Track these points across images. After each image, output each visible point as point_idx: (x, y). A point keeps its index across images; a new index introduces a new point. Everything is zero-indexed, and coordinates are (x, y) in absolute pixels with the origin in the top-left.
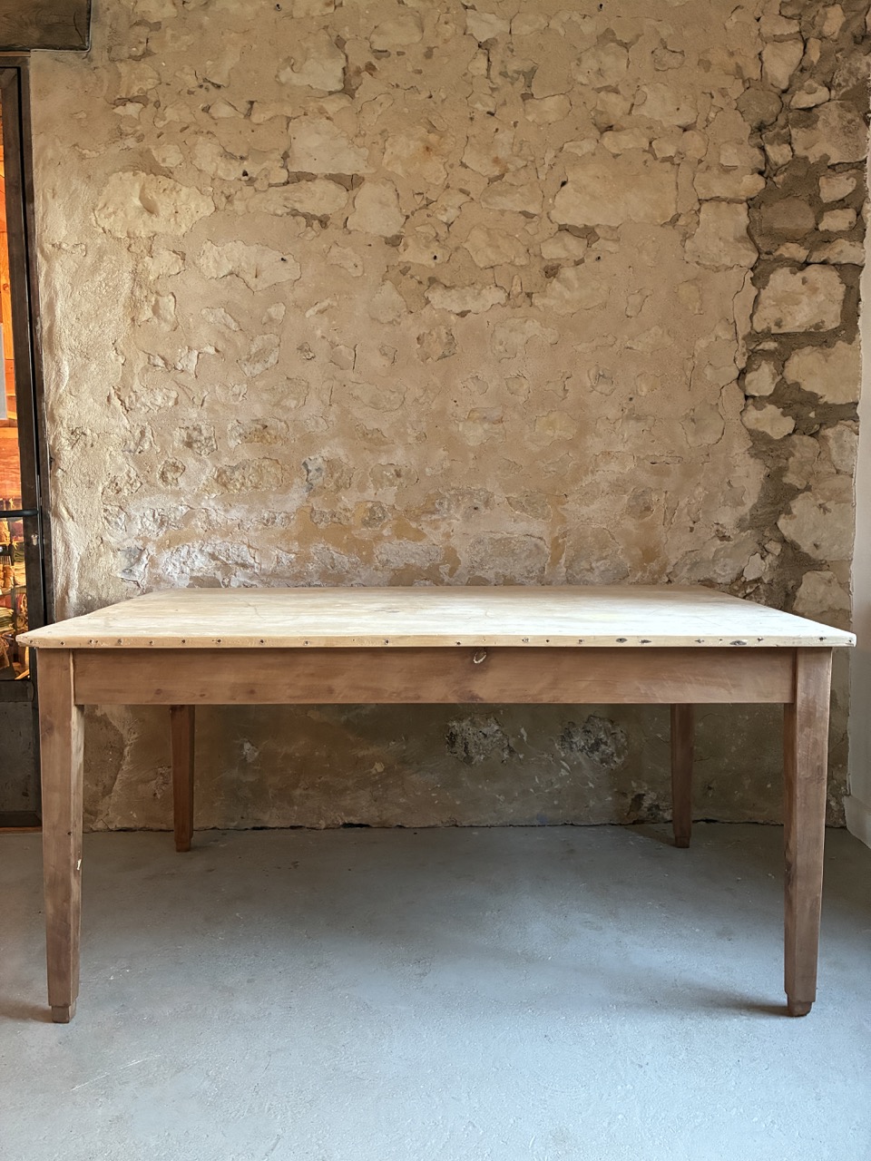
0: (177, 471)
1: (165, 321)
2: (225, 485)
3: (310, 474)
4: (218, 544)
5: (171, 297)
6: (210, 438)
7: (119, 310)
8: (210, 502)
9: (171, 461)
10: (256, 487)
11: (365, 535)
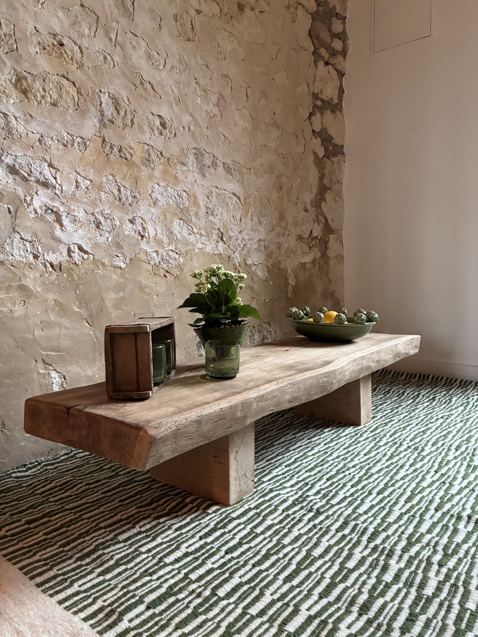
3: (103, 106)
11: (143, 174)
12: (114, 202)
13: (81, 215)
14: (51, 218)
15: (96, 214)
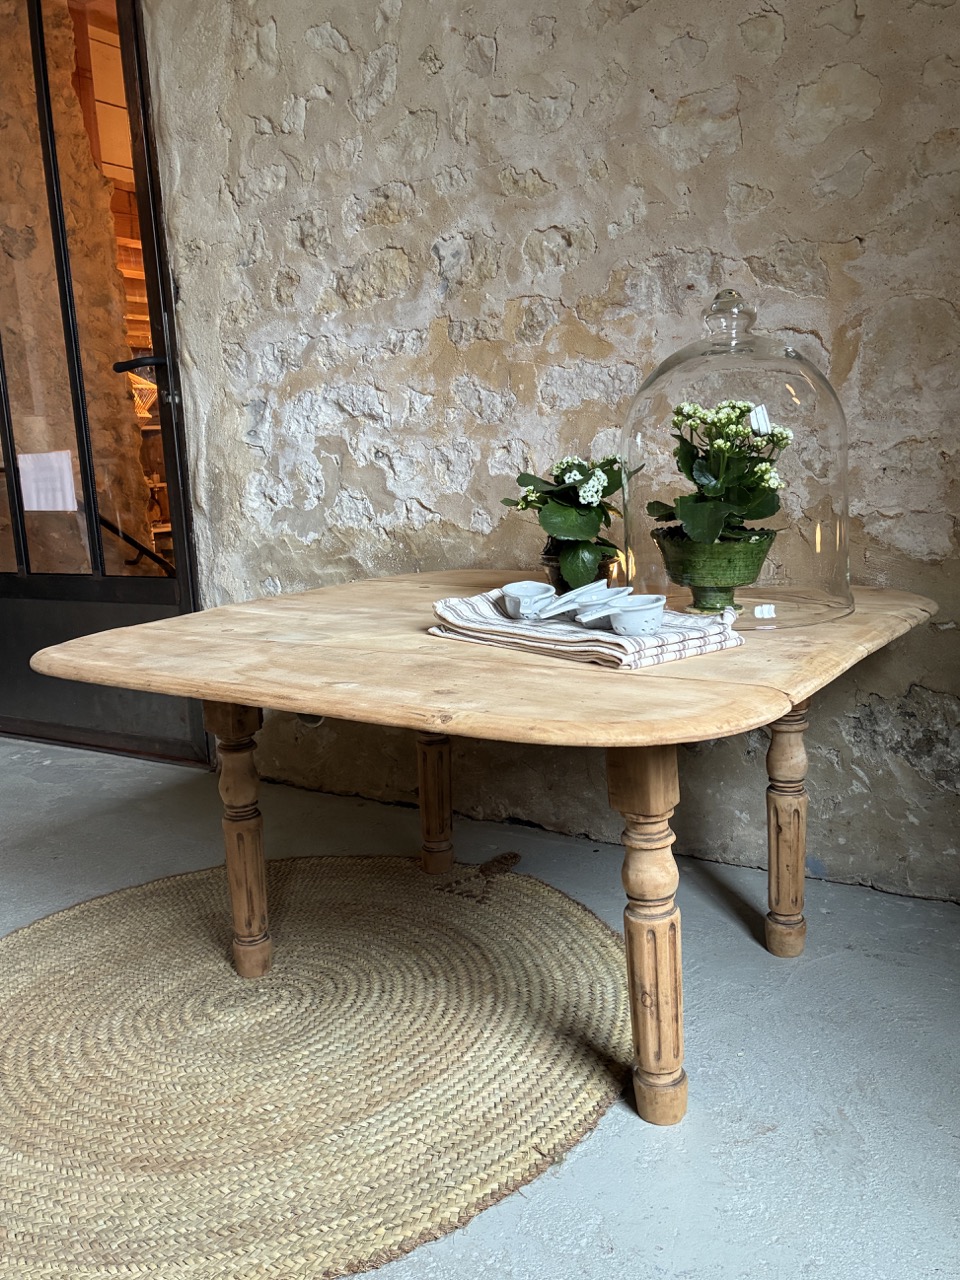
0: (292, 285)
1: (268, 61)
2: (345, 298)
3: (444, 263)
4: (343, 386)
5: (272, 24)
6: (323, 229)
7: (222, 61)
8: (330, 323)
9: (283, 270)
10: (380, 296)
11: (521, 356)
12: (472, 422)
13: (418, 453)
14: (383, 464)
15: (444, 449)
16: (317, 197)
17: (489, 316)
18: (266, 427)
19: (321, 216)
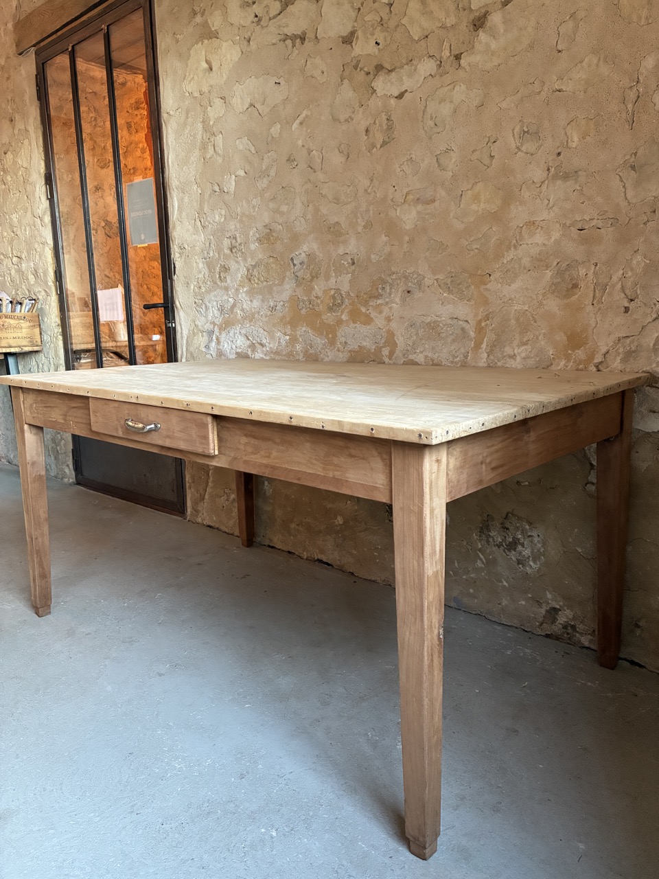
0: (226, 271)
1: (219, 155)
2: (250, 281)
4: (248, 327)
6: (240, 244)
9: (223, 264)
16: (238, 227)
17: (316, 297)
18: (213, 344)
19: (240, 237)
